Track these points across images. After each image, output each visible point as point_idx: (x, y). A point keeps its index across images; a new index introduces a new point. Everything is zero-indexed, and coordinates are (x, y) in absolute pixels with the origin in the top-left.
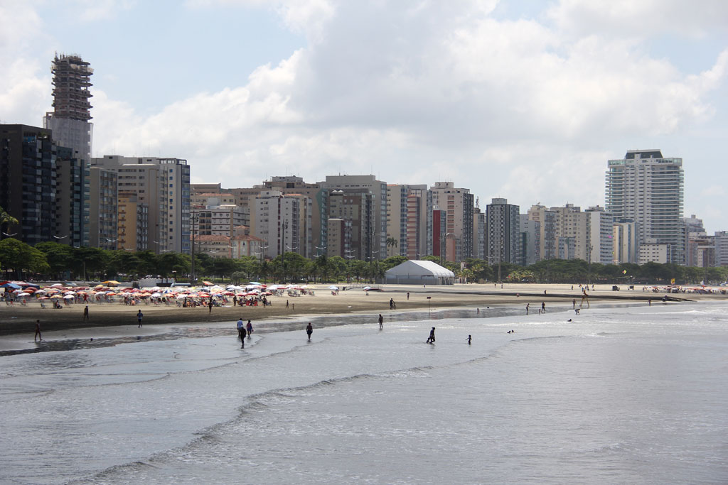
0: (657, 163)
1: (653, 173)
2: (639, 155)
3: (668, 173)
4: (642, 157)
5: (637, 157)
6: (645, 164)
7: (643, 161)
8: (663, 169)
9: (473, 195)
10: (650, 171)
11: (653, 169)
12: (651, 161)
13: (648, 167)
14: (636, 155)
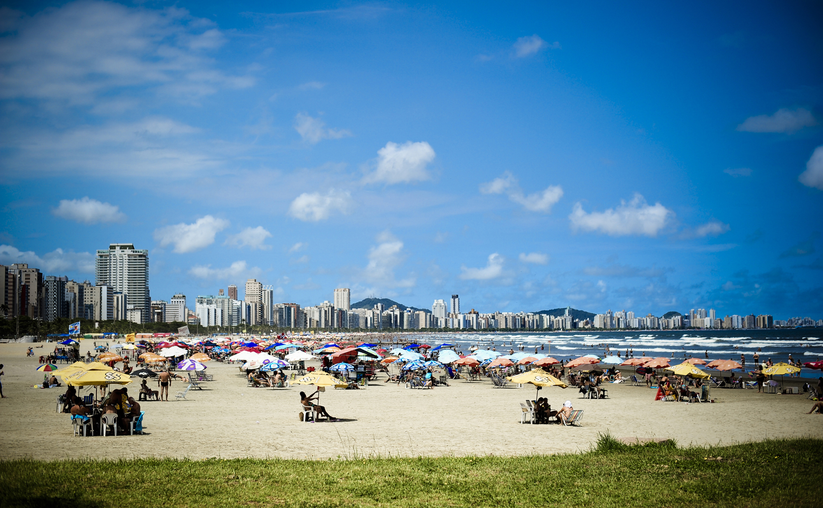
0: (132, 253)
1: (129, 260)
2: (119, 247)
3: (139, 260)
4: (120, 249)
5: (118, 248)
6: (123, 253)
7: (122, 251)
8: (136, 257)
9: (42, 274)
10: (127, 258)
11: (129, 257)
12: (128, 251)
13: (125, 256)
14: (117, 247)
